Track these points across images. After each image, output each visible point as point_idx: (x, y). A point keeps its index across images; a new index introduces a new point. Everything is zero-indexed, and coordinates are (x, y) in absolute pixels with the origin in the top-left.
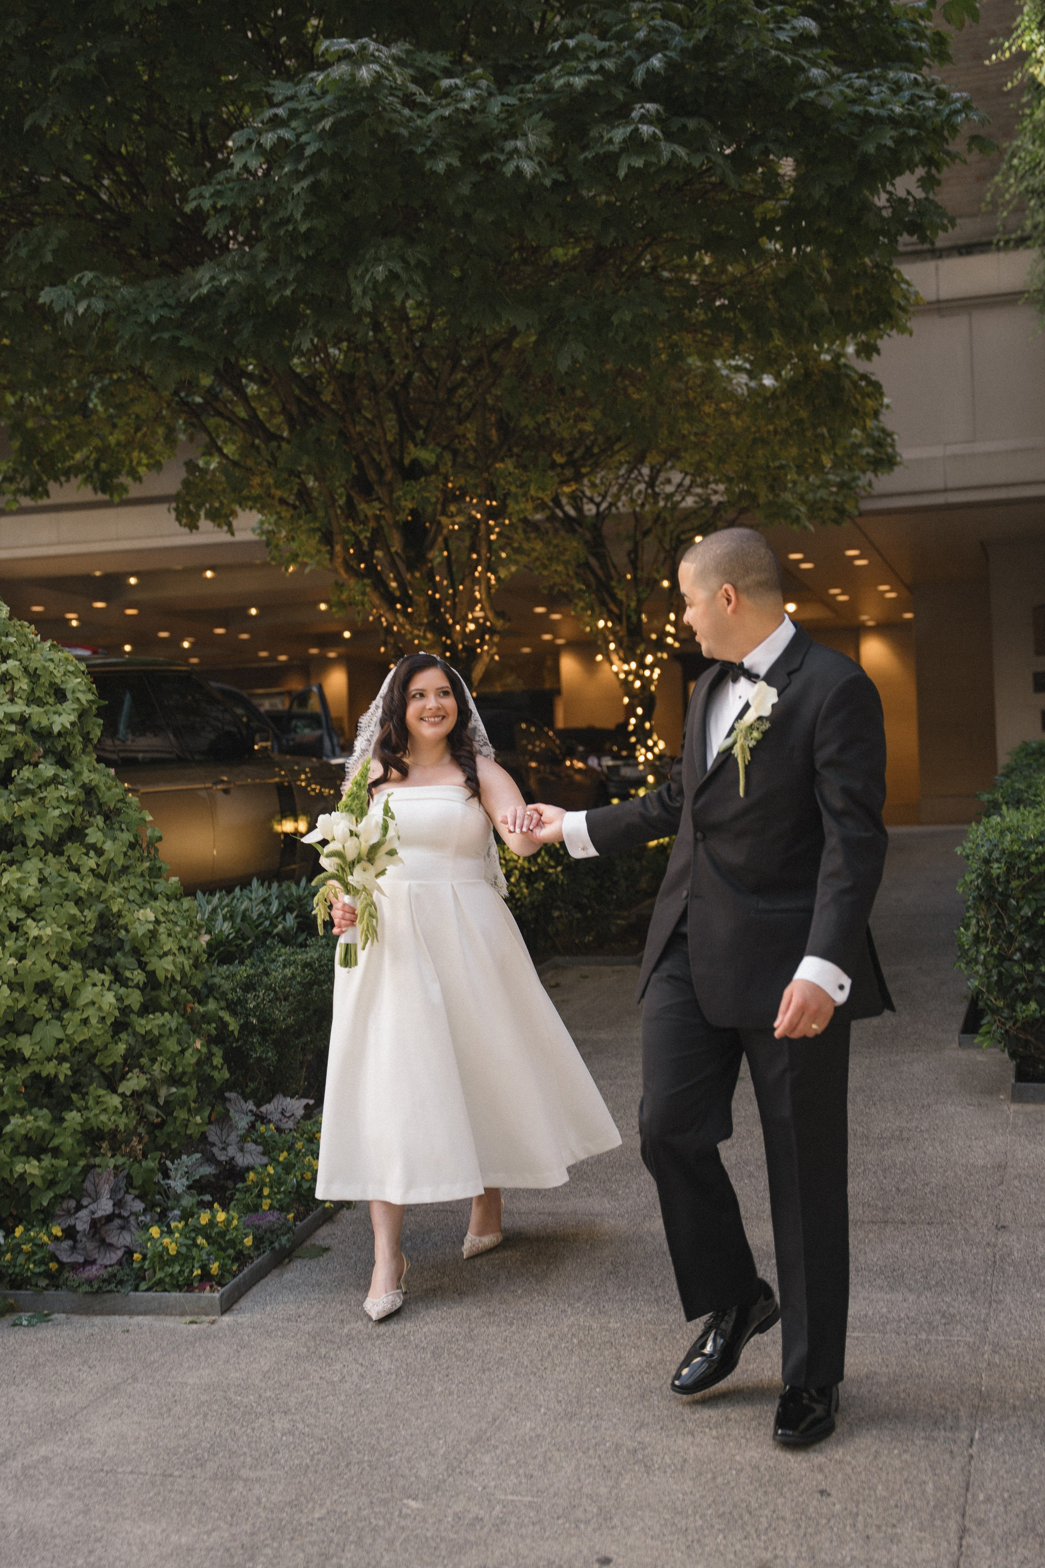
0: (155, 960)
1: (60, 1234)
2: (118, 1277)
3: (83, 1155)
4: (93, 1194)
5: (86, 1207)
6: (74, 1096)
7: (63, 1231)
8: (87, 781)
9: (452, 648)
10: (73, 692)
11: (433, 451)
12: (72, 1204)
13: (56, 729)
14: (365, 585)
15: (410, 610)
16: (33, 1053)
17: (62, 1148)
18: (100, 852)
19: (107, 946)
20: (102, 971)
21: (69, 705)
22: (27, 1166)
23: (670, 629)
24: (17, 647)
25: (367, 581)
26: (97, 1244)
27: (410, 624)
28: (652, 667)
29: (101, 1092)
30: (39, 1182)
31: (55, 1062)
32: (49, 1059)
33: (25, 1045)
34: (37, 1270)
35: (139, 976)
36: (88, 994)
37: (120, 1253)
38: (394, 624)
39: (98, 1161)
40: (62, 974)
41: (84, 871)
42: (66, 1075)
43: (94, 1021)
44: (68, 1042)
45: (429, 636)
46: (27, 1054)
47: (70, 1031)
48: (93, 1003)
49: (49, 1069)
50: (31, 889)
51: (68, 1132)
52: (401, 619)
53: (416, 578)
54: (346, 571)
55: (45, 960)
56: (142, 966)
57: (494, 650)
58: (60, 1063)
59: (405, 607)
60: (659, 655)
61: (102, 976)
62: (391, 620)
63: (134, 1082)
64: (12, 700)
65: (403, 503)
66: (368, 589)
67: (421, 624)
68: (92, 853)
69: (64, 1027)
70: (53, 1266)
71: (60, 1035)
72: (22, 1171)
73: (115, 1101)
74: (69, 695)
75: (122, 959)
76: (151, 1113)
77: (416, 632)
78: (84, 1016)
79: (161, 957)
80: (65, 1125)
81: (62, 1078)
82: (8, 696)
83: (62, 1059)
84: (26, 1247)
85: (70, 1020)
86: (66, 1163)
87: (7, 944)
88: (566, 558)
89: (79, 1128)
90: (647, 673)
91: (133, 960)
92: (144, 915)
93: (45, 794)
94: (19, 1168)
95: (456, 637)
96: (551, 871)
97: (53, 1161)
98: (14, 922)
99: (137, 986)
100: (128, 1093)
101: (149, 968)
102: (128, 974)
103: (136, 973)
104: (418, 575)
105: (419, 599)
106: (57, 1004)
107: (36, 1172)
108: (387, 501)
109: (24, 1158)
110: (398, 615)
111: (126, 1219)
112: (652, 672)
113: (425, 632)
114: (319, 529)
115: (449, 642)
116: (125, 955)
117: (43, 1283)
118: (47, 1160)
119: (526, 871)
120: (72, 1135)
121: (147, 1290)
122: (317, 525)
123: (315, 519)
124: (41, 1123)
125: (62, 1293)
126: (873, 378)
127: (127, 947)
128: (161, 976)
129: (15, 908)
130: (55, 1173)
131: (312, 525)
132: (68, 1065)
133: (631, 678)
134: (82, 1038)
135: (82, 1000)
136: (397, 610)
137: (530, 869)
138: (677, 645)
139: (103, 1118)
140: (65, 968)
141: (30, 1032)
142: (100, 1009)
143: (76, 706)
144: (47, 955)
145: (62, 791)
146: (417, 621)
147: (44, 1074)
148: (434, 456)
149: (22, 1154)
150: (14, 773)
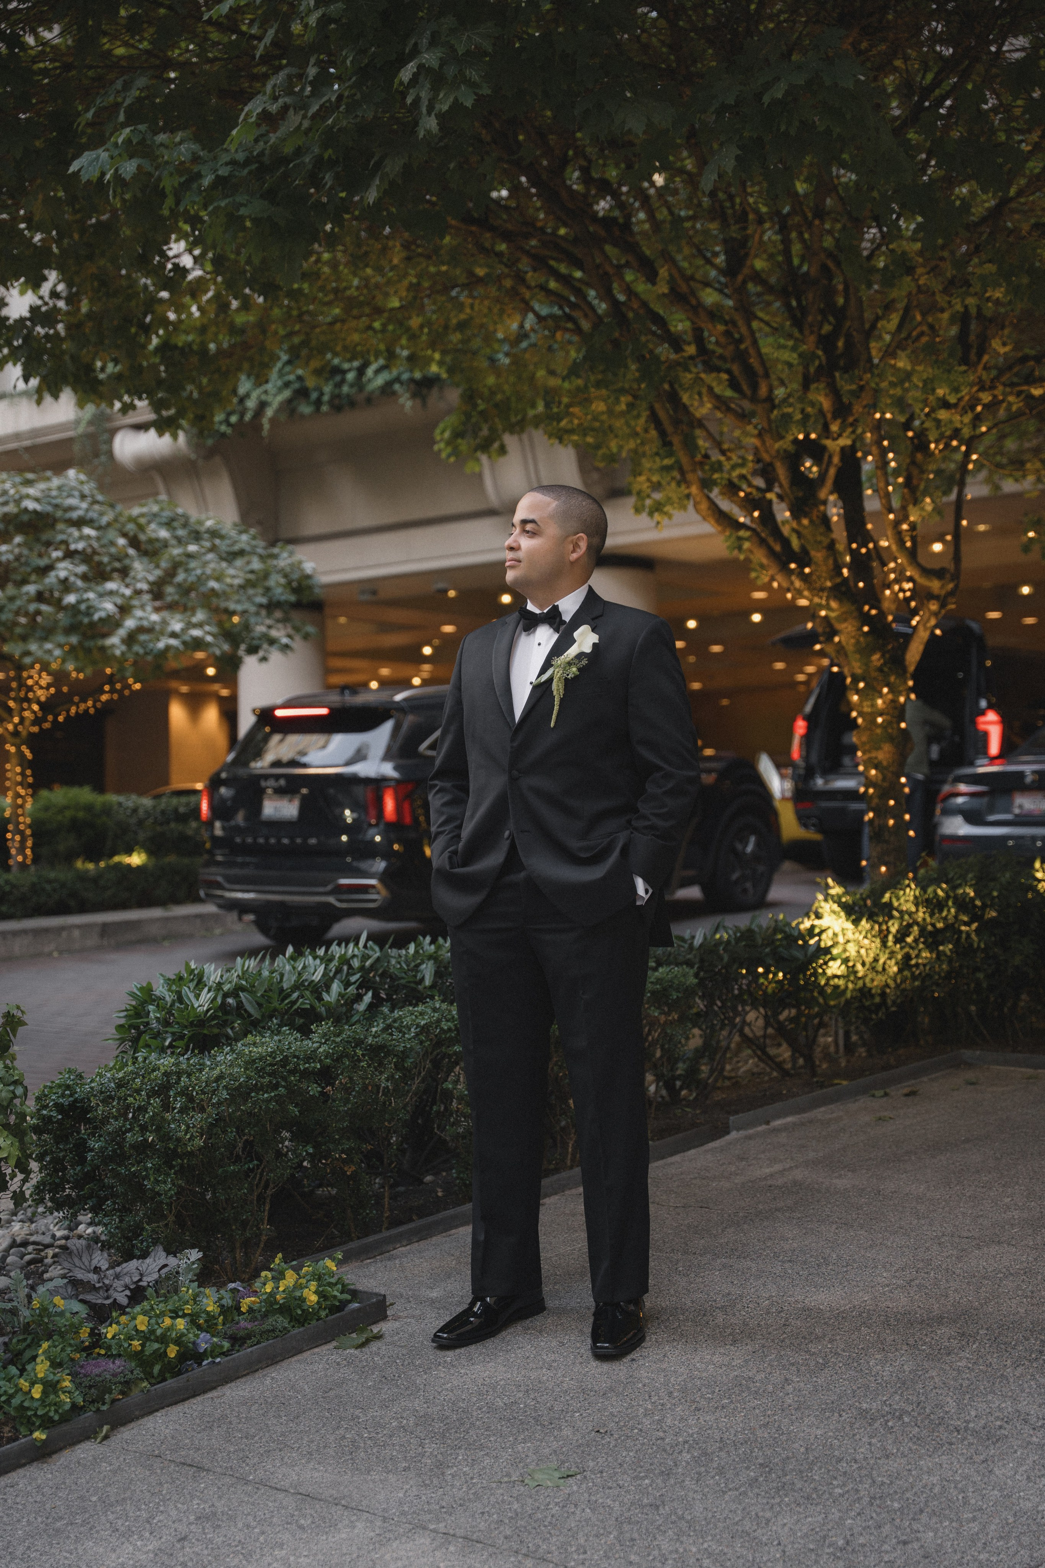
15: (807, 570)
27: (809, 589)
38: (788, 590)
52: (798, 584)
53: (805, 527)
57: (934, 621)
59: (801, 566)
62: (785, 585)
67: (822, 589)
95: (886, 605)
96: (963, 928)
104: (805, 522)
105: (817, 555)
110: (793, 578)
113: (828, 599)
115: (874, 612)
119: (930, 928)
136: (792, 571)
137: (933, 925)
146: (818, 585)
148: (795, 355)
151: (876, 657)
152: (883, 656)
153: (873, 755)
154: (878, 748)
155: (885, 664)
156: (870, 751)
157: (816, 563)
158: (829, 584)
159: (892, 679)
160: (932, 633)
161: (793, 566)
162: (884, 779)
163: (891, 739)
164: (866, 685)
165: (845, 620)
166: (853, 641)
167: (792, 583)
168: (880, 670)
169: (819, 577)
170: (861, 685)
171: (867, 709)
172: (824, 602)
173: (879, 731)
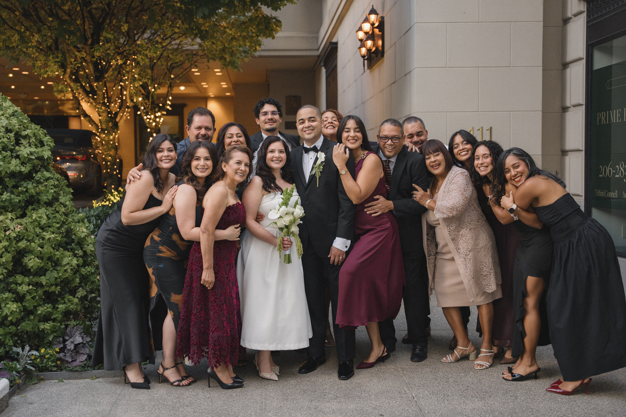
0: (86, 246)
1: (58, 351)
2: (87, 365)
3: (64, 321)
4: (70, 335)
5: (68, 340)
6: (59, 299)
7: (59, 349)
8: (56, 178)
9: (110, 113)
10: (47, 142)
11: (112, 34)
12: (61, 339)
13: (46, 157)
14: (78, 86)
15: (95, 97)
16: (47, 283)
17: (57, 319)
18: (65, 206)
19: (68, 241)
20: (69, 251)
21: (46, 148)
22: (45, 326)
23: (169, 102)
24: (27, 125)
25: (79, 84)
26: (75, 354)
27: (95, 103)
28: (160, 117)
29: (71, 297)
30: (49, 331)
31: (54, 286)
32: (52, 285)
33: (43, 280)
34: (53, 364)
35: (80, 253)
36: (66, 261)
37: (86, 356)
39: (69, 323)
40: (57, 253)
41: (60, 213)
42: (59, 291)
43: (69, 270)
44: (59, 278)
45: (103, 108)
46: (44, 283)
47: (60, 275)
48: (68, 264)
49: (53, 288)
50: (45, 220)
51: (60, 313)
52: (91, 101)
53: (100, 85)
54: (69, 80)
55: (50, 248)
56: (82, 249)
57: (128, 114)
58: (56, 287)
59: (93, 95)
60: (163, 112)
61: (69, 253)
63: (81, 293)
64: (30, 146)
65: (95, 54)
66: (79, 88)
67: (100, 103)
68: (62, 206)
69: (58, 273)
70: (59, 362)
71: (56, 276)
72: (43, 328)
73: (76, 300)
74: (45, 144)
75: (75, 246)
76: (86, 304)
77: (98, 106)
78: (65, 268)
79: (88, 245)
80: (59, 310)
81: (57, 292)
82: (28, 144)
83: (57, 285)
84: (47, 356)
85: (60, 270)
86: (59, 324)
87: (36, 241)
88: (148, 77)
89: (64, 311)
90: (158, 120)
91: (78, 246)
92: (82, 229)
93: (46, 183)
94: (42, 327)
95: (111, 108)
97: (54, 324)
98: (38, 233)
99: (80, 256)
100: (79, 297)
101: (84, 249)
102: (76, 252)
103: (80, 251)
104: (101, 83)
105: (99, 93)
106: (54, 264)
107: (49, 328)
108: (88, 52)
109: (43, 323)
111: (85, 344)
112: (160, 119)
114: (59, 62)
115: (109, 110)
116: (76, 245)
117: (55, 369)
118: (51, 323)
120: (61, 314)
121: (98, 369)
122: (59, 60)
123: (57, 57)
124: (50, 310)
125: (64, 372)
126: (278, 19)
127: (76, 242)
128: (89, 252)
129: (38, 228)
130: (55, 328)
131: (56, 60)
132: (59, 287)
133: (151, 121)
134: (65, 277)
135: (64, 262)
136: (90, 97)
138: (170, 109)
139: (71, 307)
140: (57, 250)
141: (45, 275)
142: (71, 266)
143: (49, 148)
144: (51, 245)
145: (52, 182)
146: (98, 102)
147: (50, 291)
148: (113, 36)
149: (42, 322)
150: (34, 175)
151: (110, 124)
152: (112, 123)
153: (109, 152)
154: (111, 151)
155: (113, 126)
156: (107, 151)
157: (98, 95)
158: (102, 102)
159: (115, 131)
160: (127, 118)
161: (90, 95)
162: (112, 159)
163: (114, 148)
164: (108, 132)
165: (104, 113)
166: (105, 119)
167: (90, 100)
168: (111, 127)
169: (99, 99)
170: (106, 132)
171: (106, 139)
172: (100, 107)
173: (110, 146)
